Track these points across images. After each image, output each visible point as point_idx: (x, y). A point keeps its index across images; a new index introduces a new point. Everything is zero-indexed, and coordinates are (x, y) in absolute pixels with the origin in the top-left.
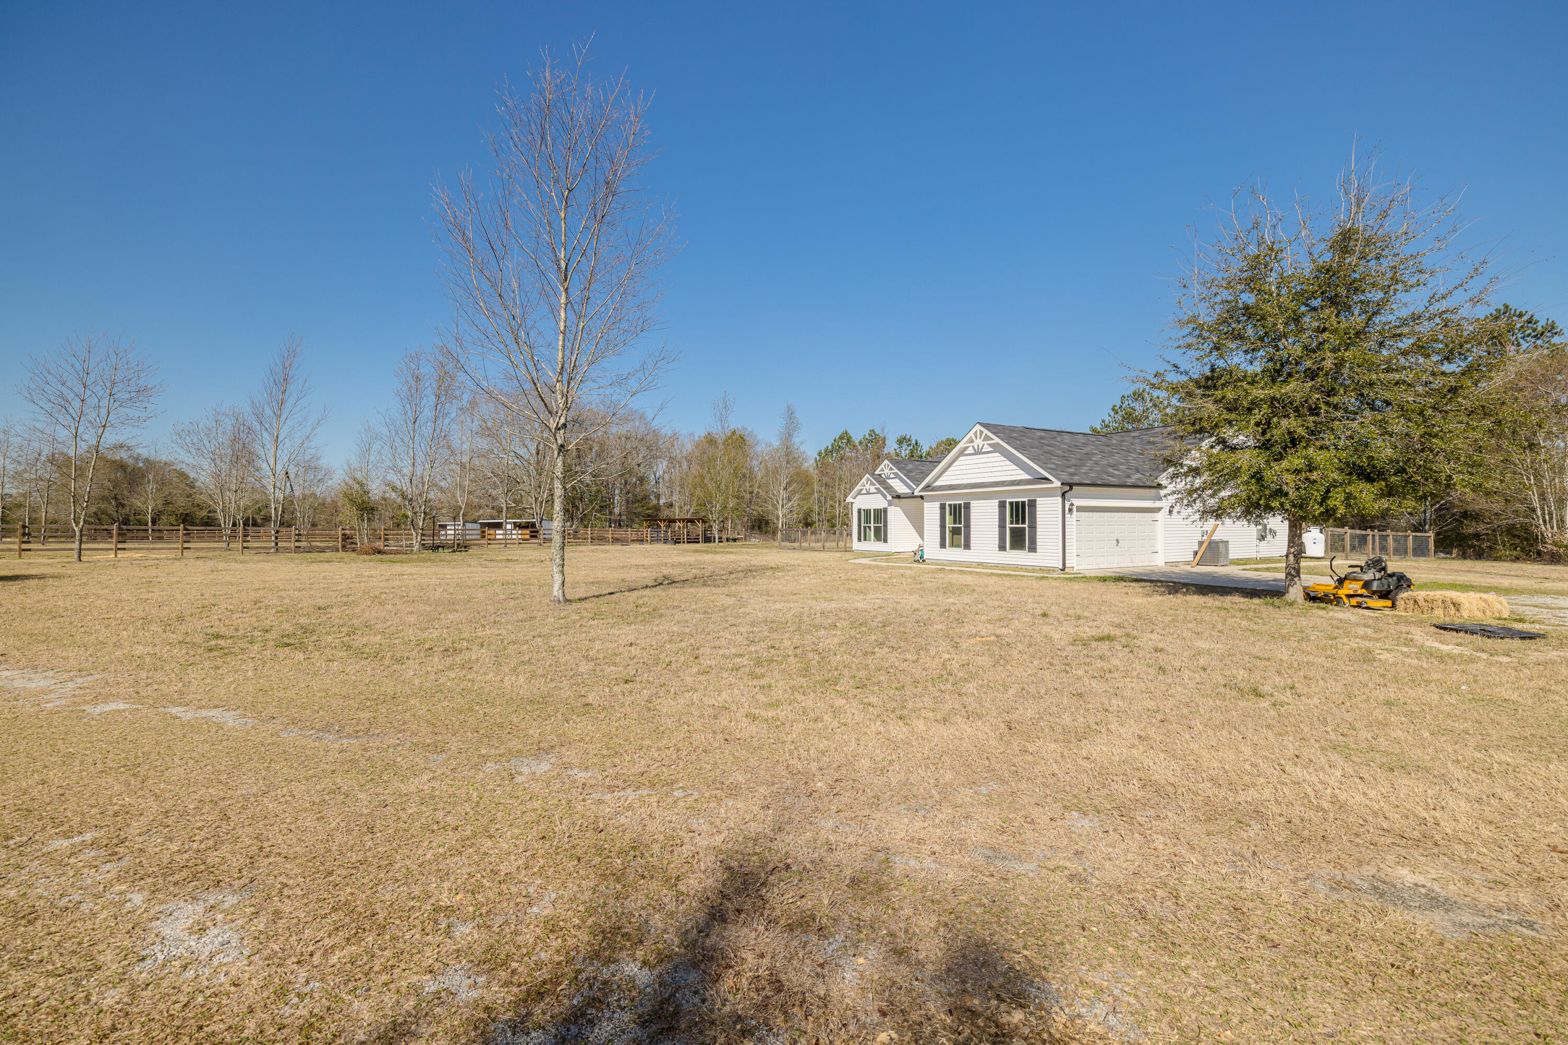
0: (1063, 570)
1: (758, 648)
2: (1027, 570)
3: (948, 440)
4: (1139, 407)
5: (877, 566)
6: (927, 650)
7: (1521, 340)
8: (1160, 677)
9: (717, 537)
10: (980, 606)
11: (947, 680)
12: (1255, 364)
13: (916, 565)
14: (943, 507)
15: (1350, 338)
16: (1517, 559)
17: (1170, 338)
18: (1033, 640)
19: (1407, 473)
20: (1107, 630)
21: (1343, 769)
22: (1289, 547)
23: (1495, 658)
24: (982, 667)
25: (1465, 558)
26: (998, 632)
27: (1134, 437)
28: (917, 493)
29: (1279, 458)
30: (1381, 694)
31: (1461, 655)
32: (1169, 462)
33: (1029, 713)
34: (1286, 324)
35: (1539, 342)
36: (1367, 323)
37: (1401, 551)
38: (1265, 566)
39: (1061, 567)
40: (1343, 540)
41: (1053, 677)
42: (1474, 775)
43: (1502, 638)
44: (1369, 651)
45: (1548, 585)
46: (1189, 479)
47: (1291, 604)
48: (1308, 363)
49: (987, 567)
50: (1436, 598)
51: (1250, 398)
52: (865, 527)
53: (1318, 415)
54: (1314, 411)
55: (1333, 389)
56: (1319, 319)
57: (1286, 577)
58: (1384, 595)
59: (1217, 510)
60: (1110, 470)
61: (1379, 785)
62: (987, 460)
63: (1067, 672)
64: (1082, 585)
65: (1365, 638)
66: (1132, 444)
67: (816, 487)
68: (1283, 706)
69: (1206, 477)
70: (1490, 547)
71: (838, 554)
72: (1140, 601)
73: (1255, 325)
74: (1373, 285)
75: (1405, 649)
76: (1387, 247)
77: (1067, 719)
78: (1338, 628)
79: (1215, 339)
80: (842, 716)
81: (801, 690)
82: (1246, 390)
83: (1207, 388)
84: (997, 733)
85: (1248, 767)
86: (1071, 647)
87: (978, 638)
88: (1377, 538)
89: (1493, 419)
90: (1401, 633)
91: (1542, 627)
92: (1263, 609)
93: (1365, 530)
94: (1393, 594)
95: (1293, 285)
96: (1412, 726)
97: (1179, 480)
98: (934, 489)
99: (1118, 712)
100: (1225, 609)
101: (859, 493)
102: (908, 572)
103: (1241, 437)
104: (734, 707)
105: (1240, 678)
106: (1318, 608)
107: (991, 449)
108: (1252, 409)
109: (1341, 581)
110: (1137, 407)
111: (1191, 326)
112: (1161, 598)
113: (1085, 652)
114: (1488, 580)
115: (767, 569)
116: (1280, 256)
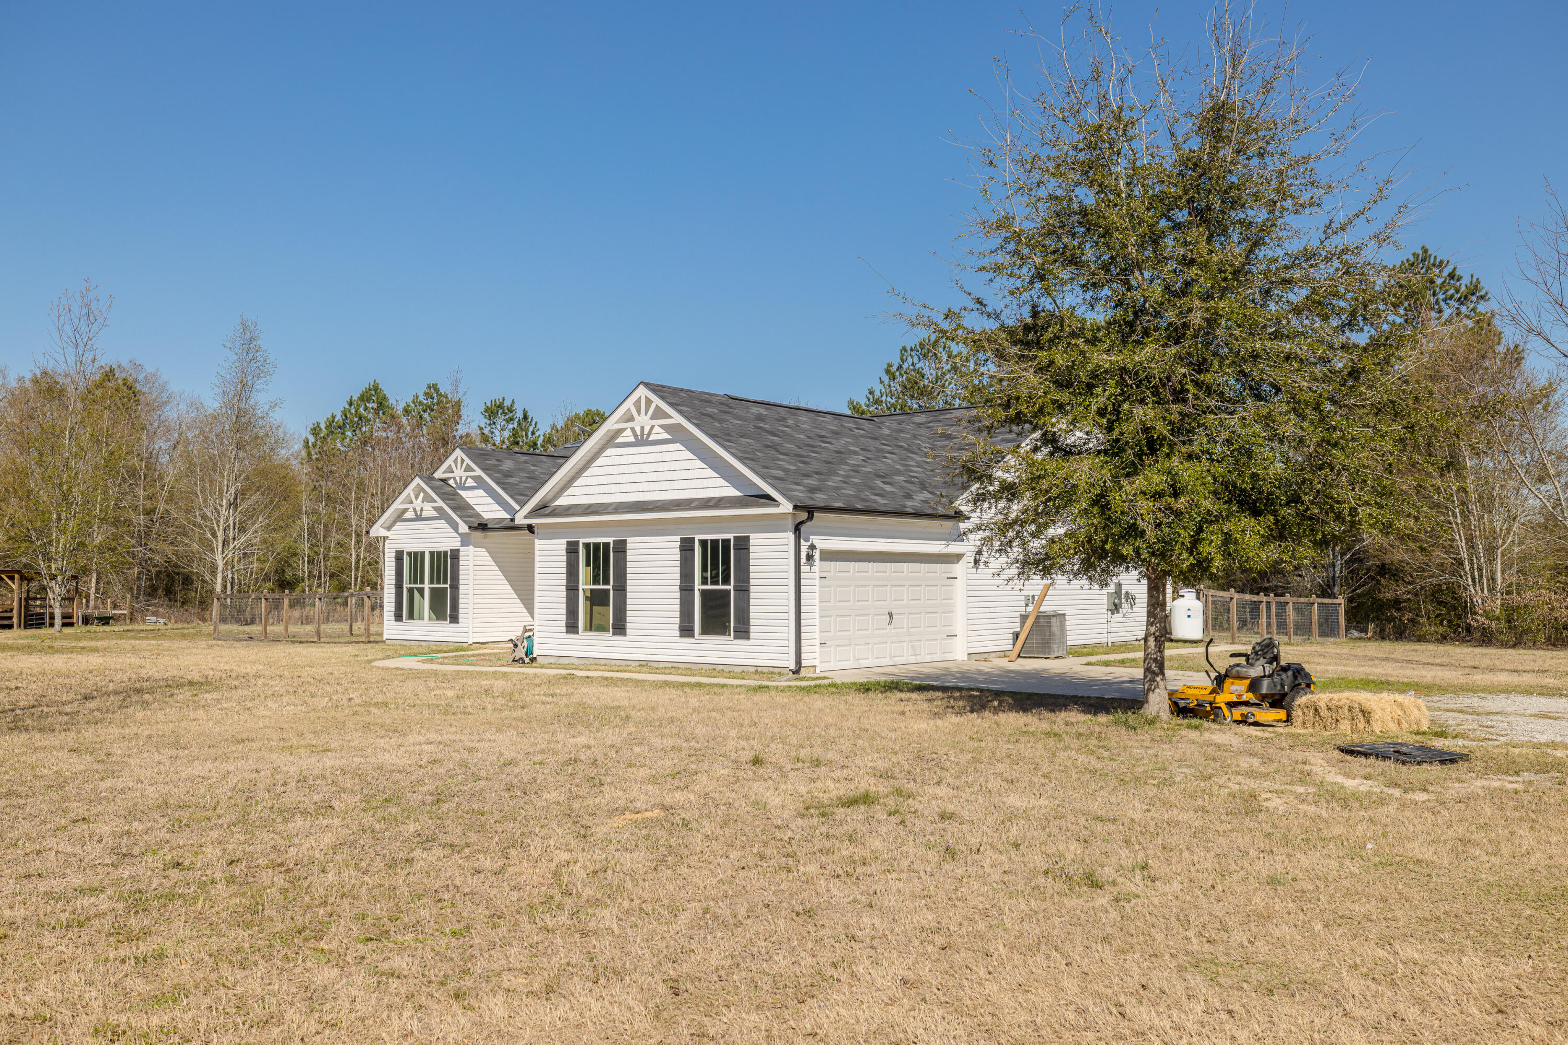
0: (797, 672)
1: (140, 869)
2: (731, 675)
3: (588, 413)
4: (929, 369)
5: (435, 673)
6: (524, 847)
7: (1442, 304)
8: (946, 867)
9: (58, 612)
10: (637, 750)
11: (560, 906)
12: (1097, 309)
13: (517, 669)
14: (572, 549)
15: (1225, 279)
16: (1443, 639)
17: (971, 252)
18: (732, 812)
19: (1302, 503)
20: (866, 784)
21: (1206, 1001)
22: (1150, 624)
23: (1410, 796)
24: (631, 874)
25: (1383, 639)
26: (668, 800)
27: (919, 425)
28: (520, 520)
29: (1132, 471)
30: (1263, 868)
31: (1369, 794)
32: (972, 473)
33: (716, 958)
34: (1141, 246)
35: (1464, 309)
36: (1247, 257)
37: (1303, 629)
38: (1119, 657)
39: (793, 667)
40: (1228, 611)
41: (764, 882)
42: (1373, 986)
43: (1419, 763)
44: (1254, 796)
45: (1478, 678)
46: (1002, 504)
47: (1151, 722)
48: (1170, 316)
49: (657, 670)
50: (1342, 702)
51: (1090, 367)
52: (411, 591)
53: (1184, 401)
54: (1179, 396)
55: (1205, 360)
56: (1186, 244)
57: (1145, 677)
58: (1277, 701)
59: (1044, 560)
60: (878, 483)
61: (1253, 1020)
62: (659, 457)
63: (789, 871)
64: (828, 700)
65: (1250, 774)
66: (915, 437)
67: (305, 504)
68: (1129, 901)
69: (1027, 500)
70: (1412, 620)
71: (351, 649)
72: (923, 726)
73: (1097, 243)
74: (1257, 197)
75: (1301, 790)
76: (1272, 139)
77: (781, 962)
78: (1214, 760)
79: (1038, 260)
80: (327, 1007)
81: (237, 959)
82: (1082, 353)
83: (1028, 344)
84: (651, 1004)
85: (1071, 1016)
86: (800, 822)
87: (628, 815)
88: (1273, 607)
89: (1404, 423)
90: (1297, 762)
91: (1466, 743)
92: (1112, 731)
93: (1258, 594)
94: (1287, 699)
95: (1149, 182)
96: (1301, 916)
97: (986, 505)
98: (555, 513)
99: (873, 938)
100: (1056, 735)
101: (400, 517)
102: (499, 684)
103: (1079, 434)
104: (65, 1015)
105: (1070, 857)
106: (1189, 727)
107: (666, 436)
108: (1094, 386)
109: (1220, 680)
110: (926, 371)
111: (1004, 234)
112: (955, 719)
113: (824, 829)
114: (1408, 672)
115: (179, 685)
116: (1131, 132)
